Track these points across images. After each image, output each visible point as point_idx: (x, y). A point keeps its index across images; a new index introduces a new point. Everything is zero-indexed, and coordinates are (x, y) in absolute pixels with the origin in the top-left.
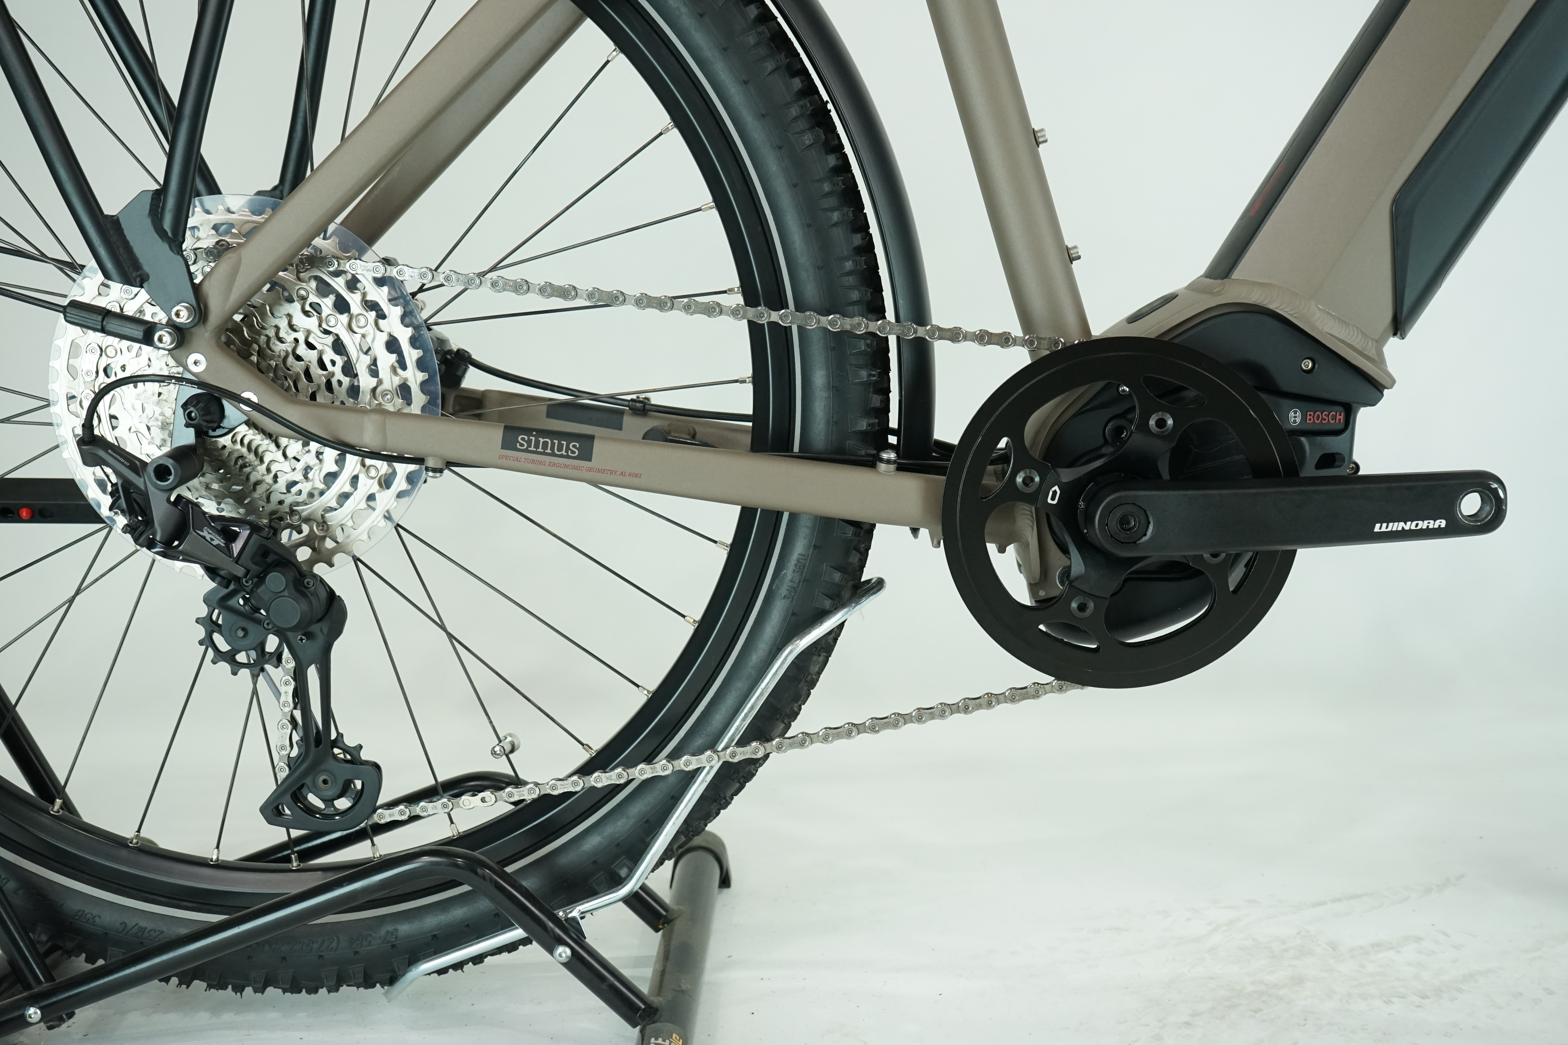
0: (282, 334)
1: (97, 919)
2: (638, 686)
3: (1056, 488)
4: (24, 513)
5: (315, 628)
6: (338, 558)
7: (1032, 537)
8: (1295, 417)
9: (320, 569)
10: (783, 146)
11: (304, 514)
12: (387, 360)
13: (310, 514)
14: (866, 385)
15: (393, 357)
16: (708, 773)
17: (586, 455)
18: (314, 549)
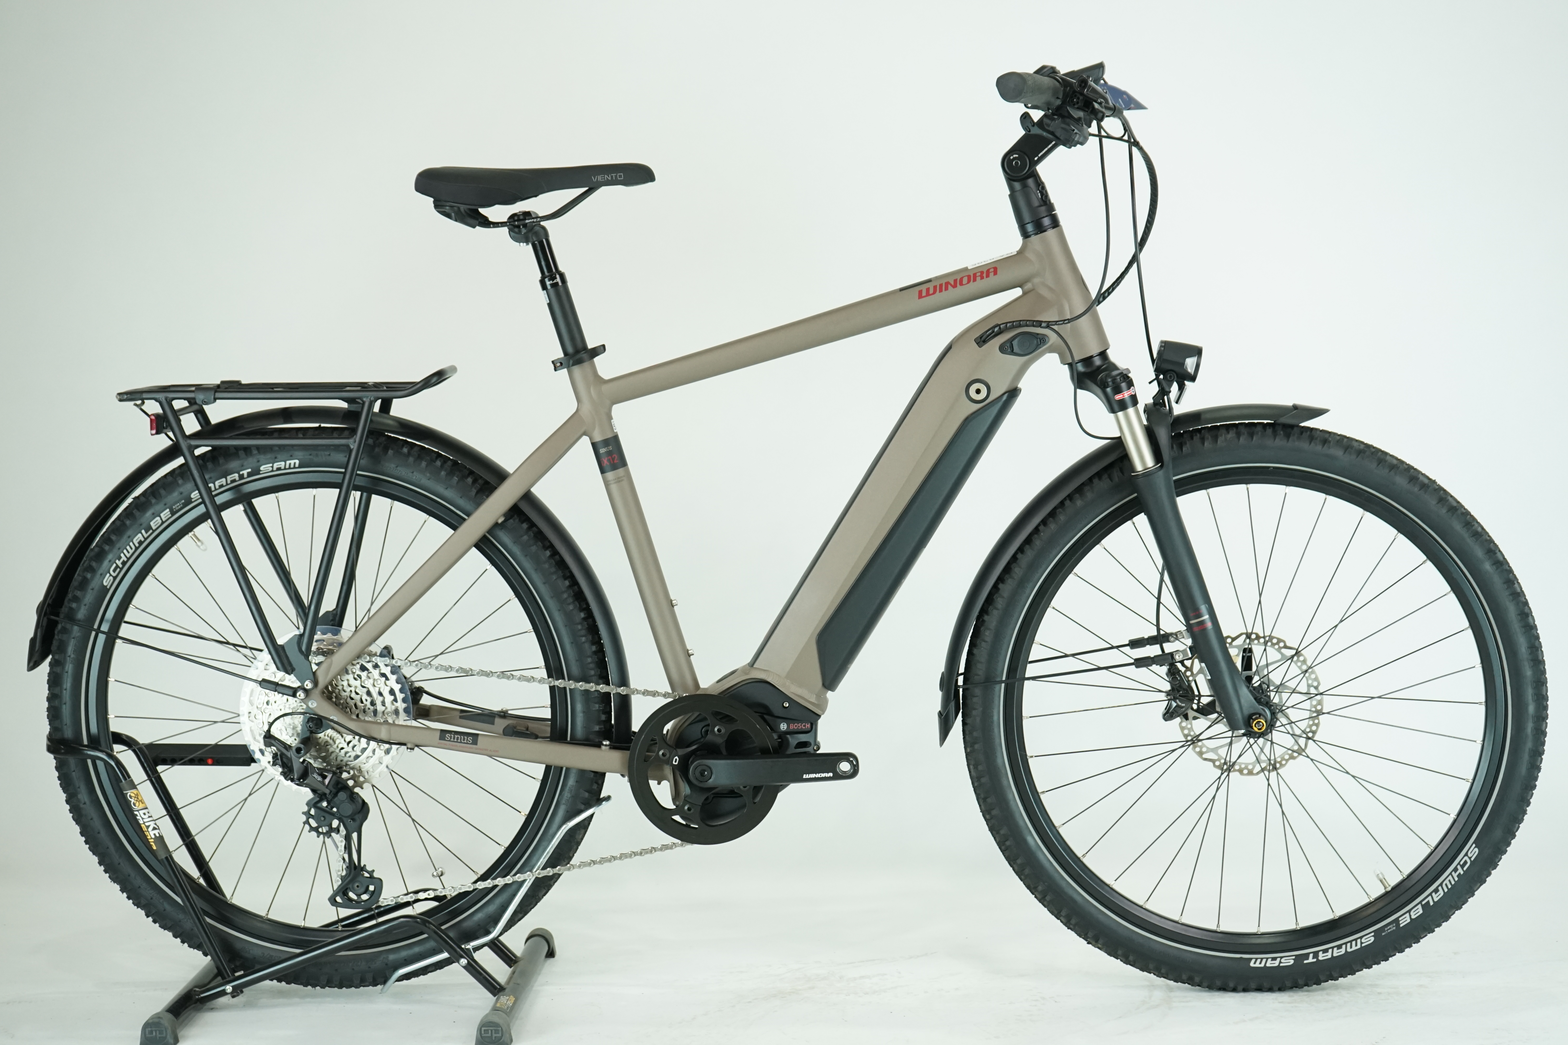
0: (345, 688)
1: (251, 951)
2: (499, 845)
3: (677, 757)
4: (210, 761)
5: (356, 817)
6: (365, 785)
7: (671, 777)
8: (783, 727)
9: (357, 790)
10: (562, 609)
11: (351, 766)
12: (389, 698)
13: (354, 766)
14: (598, 711)
15: (392, 697)
16: (529, 882)
17: (475, 742)
18: (355, 781)
